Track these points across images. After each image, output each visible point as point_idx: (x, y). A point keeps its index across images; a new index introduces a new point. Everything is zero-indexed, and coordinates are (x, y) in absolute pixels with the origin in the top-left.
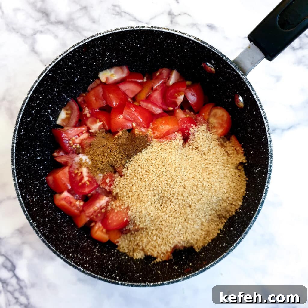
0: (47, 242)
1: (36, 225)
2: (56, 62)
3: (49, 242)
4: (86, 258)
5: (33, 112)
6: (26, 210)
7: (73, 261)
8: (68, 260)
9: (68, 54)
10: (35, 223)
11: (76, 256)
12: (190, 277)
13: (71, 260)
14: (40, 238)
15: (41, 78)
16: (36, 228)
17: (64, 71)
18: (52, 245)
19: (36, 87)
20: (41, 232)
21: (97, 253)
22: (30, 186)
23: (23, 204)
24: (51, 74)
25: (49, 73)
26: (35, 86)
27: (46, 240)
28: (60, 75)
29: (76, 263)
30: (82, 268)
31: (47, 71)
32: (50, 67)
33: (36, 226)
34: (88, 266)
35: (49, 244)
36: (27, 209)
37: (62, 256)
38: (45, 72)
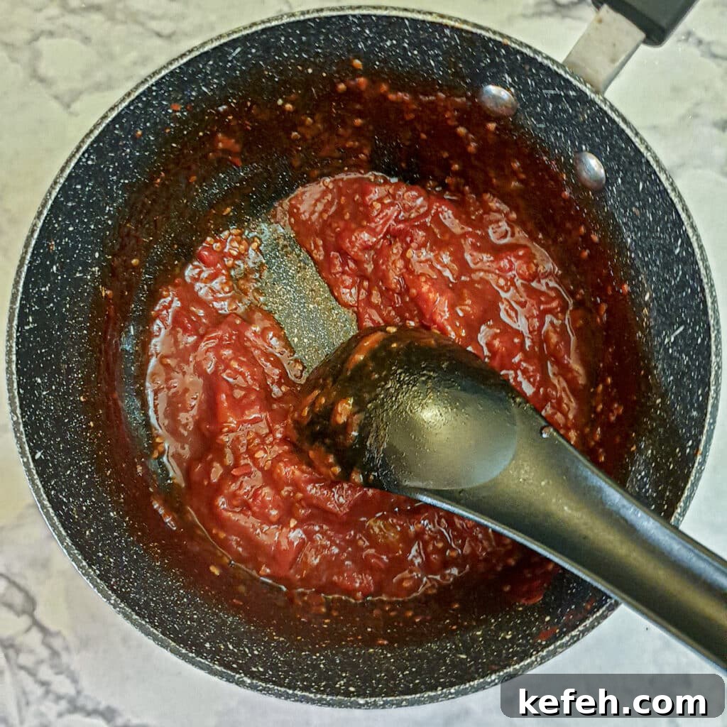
0: (137, 617)
1: (98, 572)
2: (104, 125)
3: (143, 617)
4: (252, 652)
5: (55, 268)
6: (64, 533)
7: (218, 660)
8: (203, 661)
9: (132, 103)
10: (94, 568)
11: (222, 647)
12: (559, 650)
13: (212, 660)
14: (115, 608)
15: (68, 171)
16: (99, 581)
17: (126, 155)
18: (152, 623)
19: (56, 198)
20: (114, 591)
21: (276, 635)
22: (69, 472)
23: (55, 518)
24: (92, 160)
25: (88, 159)
26: (54, 194)
27: (134, 610)
28: (115, 166)
29: (228, 666)
30: (246, 675)
31: (81, 153)
32: (89, 142)
33: (98, 576)
34: (261, 669)
35: (144, 622)
36: (66, 532)
37: (184, 651)
38: (78, 156)
